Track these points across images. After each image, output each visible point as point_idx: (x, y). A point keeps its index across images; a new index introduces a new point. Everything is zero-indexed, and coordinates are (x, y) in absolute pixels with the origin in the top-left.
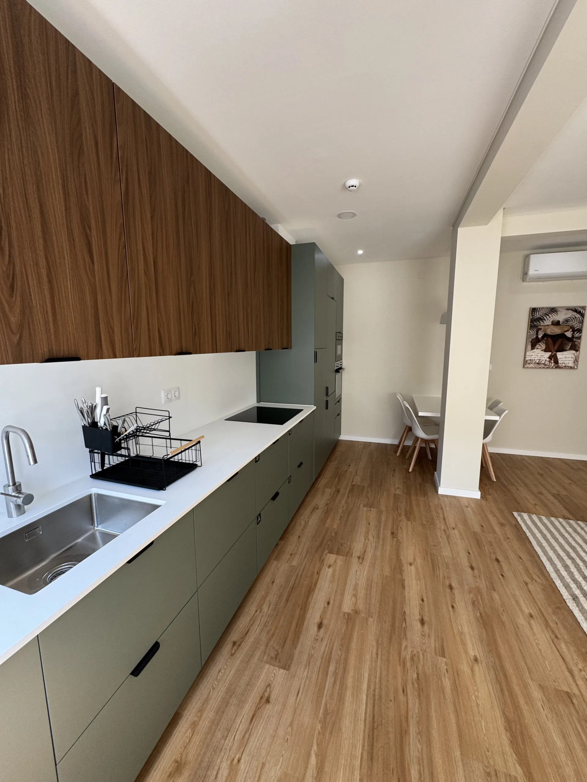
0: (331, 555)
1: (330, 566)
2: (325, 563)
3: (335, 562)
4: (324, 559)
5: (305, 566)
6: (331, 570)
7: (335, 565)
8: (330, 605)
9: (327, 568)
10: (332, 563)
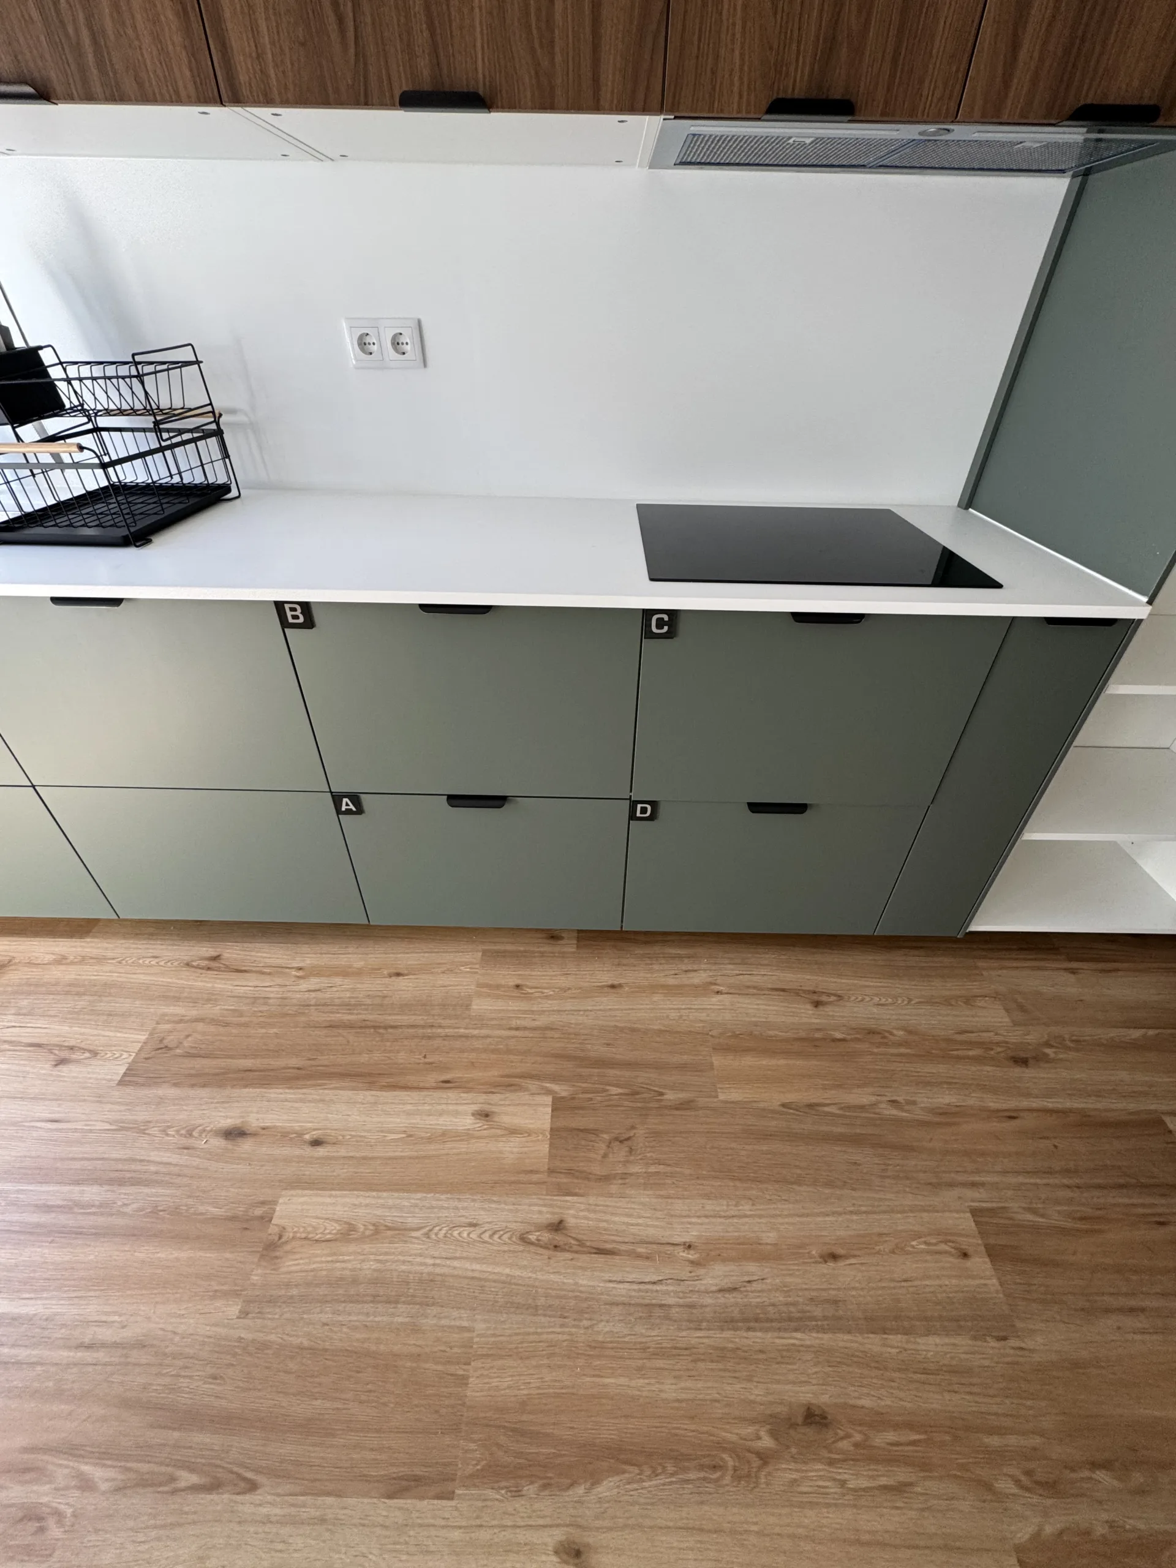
0: (549, 1110)
1: (487, 1115)
2: (495, 1098)
3: (513, 1131)
4: (520, 1088)
5: (477, 1037)
6: (467, 1122)
7: (499, 1132)
8: (309, 1151)
9: (475, 1107)
10: (506, 1120)
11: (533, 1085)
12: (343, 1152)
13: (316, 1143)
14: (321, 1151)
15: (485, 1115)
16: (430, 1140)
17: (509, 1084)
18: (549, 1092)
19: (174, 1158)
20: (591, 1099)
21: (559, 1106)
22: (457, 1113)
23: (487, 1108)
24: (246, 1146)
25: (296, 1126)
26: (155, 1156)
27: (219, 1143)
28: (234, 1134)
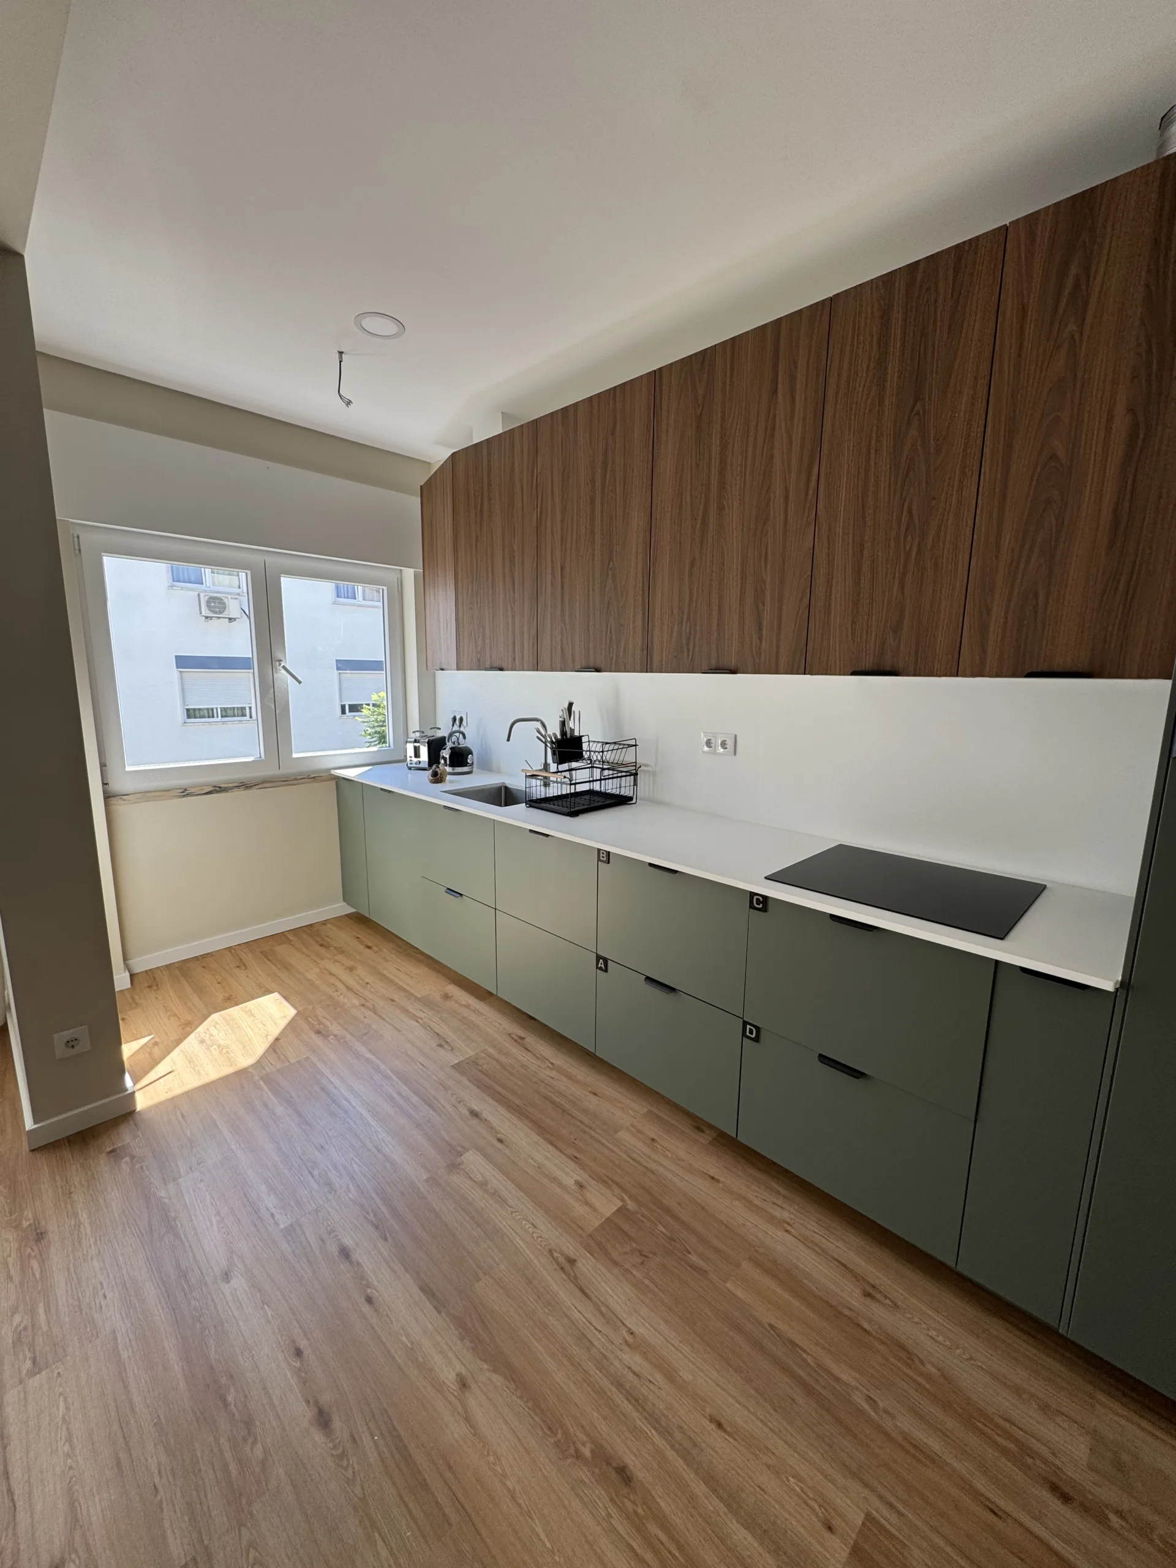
0: (615, 1209)
1: (582, 1186)
2: (593, 1182)
3: (587, 1203)
4: (609, 1187)
5: (608, 1148)
6: (569, 1182)
7: (581, 1198)
8: (495, 1142)
9: (578, 1178)
10: (588, 1195)
11: (617, 1191)
12: (507, 1152)
13: (500, 1141)
14: (499, 1145)
15: (581, 1186)
16: (546, 1176)
17: (606, 1181)
18: (623, 1200)
19: (448, 1107)
20: (643, 1222)
21: (622, 1211)
22: (567, 1174)
23: (585, 1184)
24: (474, 1122)
25: (498, 1128)
26: (443, 1101)
27: (466, 1112)
28: (474, 1114)
